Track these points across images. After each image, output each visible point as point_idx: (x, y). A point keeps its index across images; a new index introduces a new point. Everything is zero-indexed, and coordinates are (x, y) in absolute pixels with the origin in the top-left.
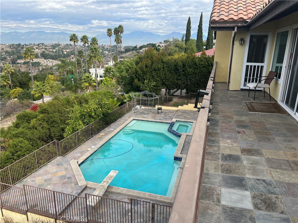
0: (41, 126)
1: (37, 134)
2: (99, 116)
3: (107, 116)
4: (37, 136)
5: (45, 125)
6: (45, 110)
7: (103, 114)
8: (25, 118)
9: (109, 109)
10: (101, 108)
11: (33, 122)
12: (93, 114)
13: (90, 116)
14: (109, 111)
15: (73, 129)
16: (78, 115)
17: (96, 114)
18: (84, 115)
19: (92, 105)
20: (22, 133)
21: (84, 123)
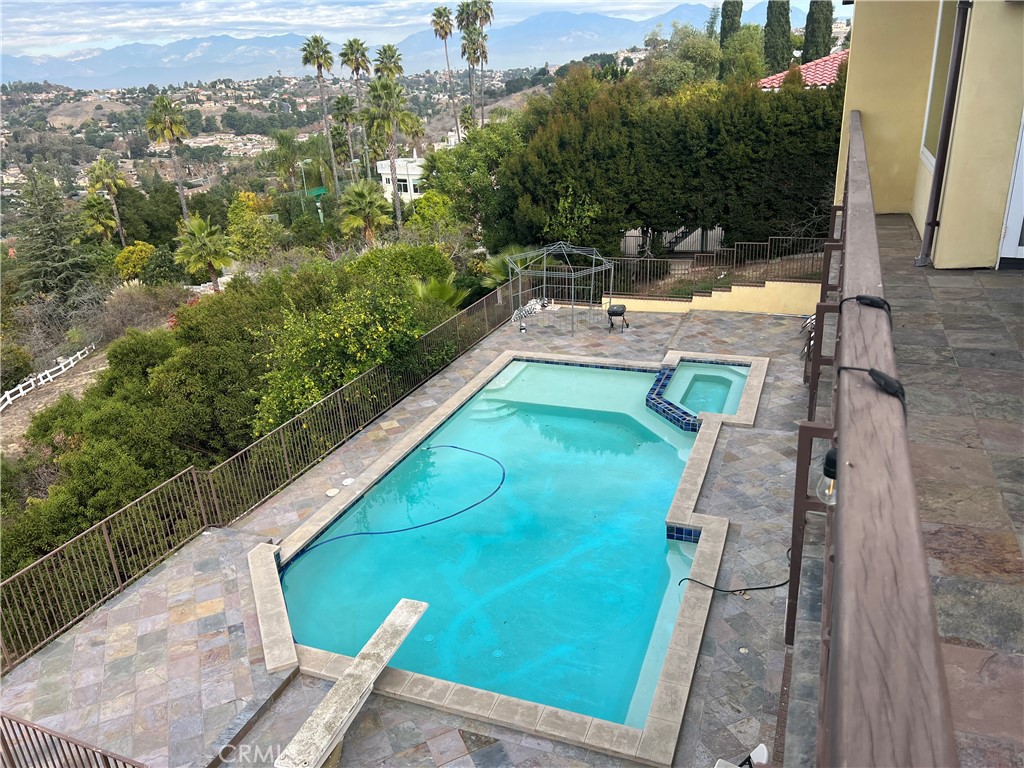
0: (184, 389)
1: (164, 420)
2: (374, 357)
3: (407, 353)
4: (167, 432)
5: (196, 385)
6: (196, 329)
7: (391, 347)
8: (135, 360)
9: (413, 326)
10: (383, 322)
11: (155, 373)
12: (352, 349)
13: (344, 356)
14: (416, 334)
15: (282, 405)
16: (297, 353)
17: (362, 347)
18: (321, 352)
19: (349, 314)
20: (114, 418)
21: (321, 384)
